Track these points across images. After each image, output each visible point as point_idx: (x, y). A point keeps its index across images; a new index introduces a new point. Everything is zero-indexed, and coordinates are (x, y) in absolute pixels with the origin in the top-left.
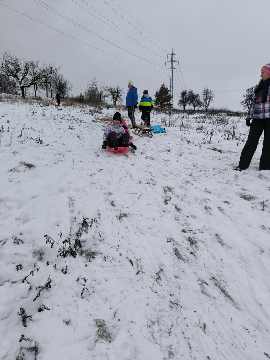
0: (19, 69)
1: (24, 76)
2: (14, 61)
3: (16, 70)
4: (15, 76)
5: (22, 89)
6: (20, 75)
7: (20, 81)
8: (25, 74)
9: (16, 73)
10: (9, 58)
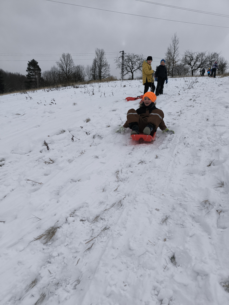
0: (193, 59)
1: (195, 63)
2: (191, 55)
3: (191, 60)
4: (190, 64)
5: (192, 71)
6: (192, 63)
7: (192, 66)
8: (196, 62)
9: (191, 62)
10: (188, 54)
